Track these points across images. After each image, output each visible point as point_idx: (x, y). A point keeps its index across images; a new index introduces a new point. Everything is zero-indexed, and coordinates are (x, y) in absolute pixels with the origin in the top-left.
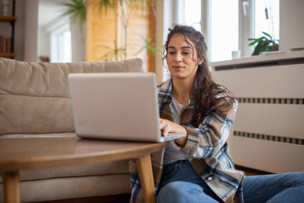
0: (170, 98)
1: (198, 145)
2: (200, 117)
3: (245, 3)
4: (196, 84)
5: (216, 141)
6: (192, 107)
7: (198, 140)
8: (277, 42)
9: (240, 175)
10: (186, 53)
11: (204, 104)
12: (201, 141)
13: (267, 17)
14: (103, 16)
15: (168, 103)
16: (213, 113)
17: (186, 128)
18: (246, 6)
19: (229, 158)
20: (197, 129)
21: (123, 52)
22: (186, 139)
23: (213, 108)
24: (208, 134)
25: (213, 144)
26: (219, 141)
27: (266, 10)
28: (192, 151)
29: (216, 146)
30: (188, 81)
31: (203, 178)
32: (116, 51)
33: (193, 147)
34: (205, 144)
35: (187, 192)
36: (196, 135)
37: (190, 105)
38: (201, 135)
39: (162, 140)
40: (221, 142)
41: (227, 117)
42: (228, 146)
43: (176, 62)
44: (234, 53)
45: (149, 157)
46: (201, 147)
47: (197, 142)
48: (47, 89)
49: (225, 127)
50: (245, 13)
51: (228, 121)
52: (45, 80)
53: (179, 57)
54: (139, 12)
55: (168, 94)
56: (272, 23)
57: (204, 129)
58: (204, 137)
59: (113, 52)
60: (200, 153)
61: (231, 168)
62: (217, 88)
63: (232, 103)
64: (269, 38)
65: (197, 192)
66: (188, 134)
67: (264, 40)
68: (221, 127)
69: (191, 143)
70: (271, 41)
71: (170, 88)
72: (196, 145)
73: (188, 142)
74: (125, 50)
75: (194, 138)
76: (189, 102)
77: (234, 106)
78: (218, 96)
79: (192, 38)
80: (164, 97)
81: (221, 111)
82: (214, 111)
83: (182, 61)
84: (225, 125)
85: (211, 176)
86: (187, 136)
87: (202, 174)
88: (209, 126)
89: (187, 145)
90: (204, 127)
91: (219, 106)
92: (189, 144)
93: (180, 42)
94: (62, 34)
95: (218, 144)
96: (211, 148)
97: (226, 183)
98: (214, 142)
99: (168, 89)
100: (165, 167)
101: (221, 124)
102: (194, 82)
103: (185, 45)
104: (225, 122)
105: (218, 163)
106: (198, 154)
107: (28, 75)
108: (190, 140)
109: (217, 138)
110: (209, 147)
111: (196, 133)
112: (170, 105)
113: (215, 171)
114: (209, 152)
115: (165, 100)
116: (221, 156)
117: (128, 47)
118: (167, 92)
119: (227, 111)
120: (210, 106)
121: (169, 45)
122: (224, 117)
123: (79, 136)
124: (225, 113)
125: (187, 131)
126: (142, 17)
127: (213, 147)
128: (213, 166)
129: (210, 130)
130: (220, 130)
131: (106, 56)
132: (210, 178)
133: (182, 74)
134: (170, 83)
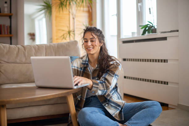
0: (87, 64)
1: (98, 89)
2: (101, 74)
3: (139, 4)
4: (100, 57)
5: (108, 87)
6: (98, 68)
7: (98, 87)
8: (156, 27)
9: (123, 103)
10: (93, 41)
11: (104, 67)
12: (100, 87)
13: (150, 13)
14: (61, 12)
15: (87, 67)
16: (108, 72)
17: (92, 81)
18: (140, 6)
19: (119, 94)
20: (99, 81)
21: (73, 33)
22: (92, 87)
23: (108, 69)
24: (104, 83)
25: (106, 88)
26: (110, 87)
27: (150, 9)
28: (95, 92)
29: (108, 89)
30: (96, 56)
31: (103, 105)
32: (69, 32)
33: (96, 91)
34: (102, 89)
35: (90, 112)
36: (97, 84)
37: (97, 67)
38: (100, 85)
39: (75, 87)
40: (111, 87)
41: (115, 73)
42: (118, 88)
43: (88, 46)
44: (133, 33)
45: (72, 95)
46: (100, 90)
47: (98, 88)
48: (26, 59)
49: (114, 79)
50: (139, 10)
51: (116, 75)
52: (25, 54)
53: (90, 43)
54: (82, 8)
55: (87, 62)
56: (153, 16)
57: (102, 81)
58: (102, 85)
59: (68, 33)
60: (100, 93)
61: (119, 99)
62: (111, 58)
63: (118, 66)
64: (151, 25)
65: (95, 112)
66: (93, 84)
67: (149, 26)
68: (111, 79)
69: (95, 88)
70: (152, 26)
71: (87, 59)
72: (97, 89)
73: (93, 88)
74: (74, 31)
75: (96, 86)
76: (97, 66)
77: (119, 67)
78: (111, 63)
79: (96, 33)
80: (84, 64)
81: (112, 71)
82: (108, 71)
83: (91, 45)
84: (114, 78)
85: (107, 104)
86: (93, 85)
87: (103, 103)
88: (106, 79)
89: (92, 89)
90: (103, 79)
91: (111, 68)
92: (94, 89)
93: (89, 36)
94: (41, 19)
95: (110, 88)
96: (105, 91)
97: (115, 107)
98: (107, 88)
99: (86, 60)
100: (86, 99)
101: (112, 77)
102: (99, 56)
103: (92, 37)
104: (114, 76)
105: (111, 97)
106: (98, 93)
107: (15, 53)
108: (94, 87)
109: (109, 85)
110: (104, 90)
111: (97, 83)
112: (88, 68)
113: (109, 100)
114: (104, 93)
115: (85, 66)
116: (114, 93)
117: (75, 30)
118: (86, 61)
119: (115, 70)
120: (107, 69)
121: (85, 38)
122: (114, 74)
123: (37, 86)
124: (114, 72)
125: (93, 82)
126: (83, 11)
127: (107, 90)
128: (108, 98)
129: (106, 81)
130: (112, 81)
131: (63, 35)
132: (107, 105)
133: (92, 53)
134: (87, 57)
